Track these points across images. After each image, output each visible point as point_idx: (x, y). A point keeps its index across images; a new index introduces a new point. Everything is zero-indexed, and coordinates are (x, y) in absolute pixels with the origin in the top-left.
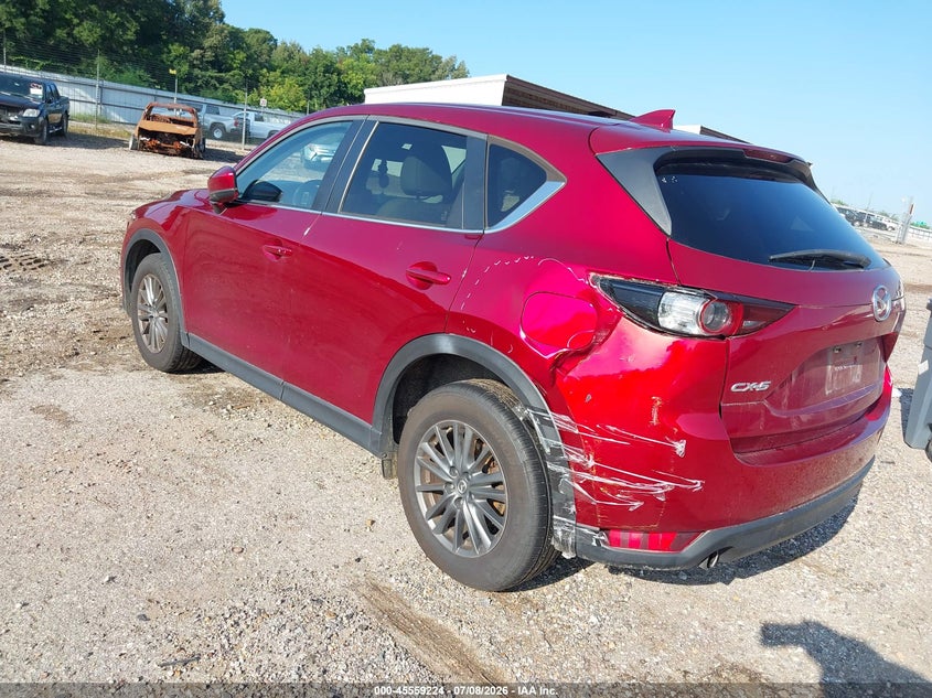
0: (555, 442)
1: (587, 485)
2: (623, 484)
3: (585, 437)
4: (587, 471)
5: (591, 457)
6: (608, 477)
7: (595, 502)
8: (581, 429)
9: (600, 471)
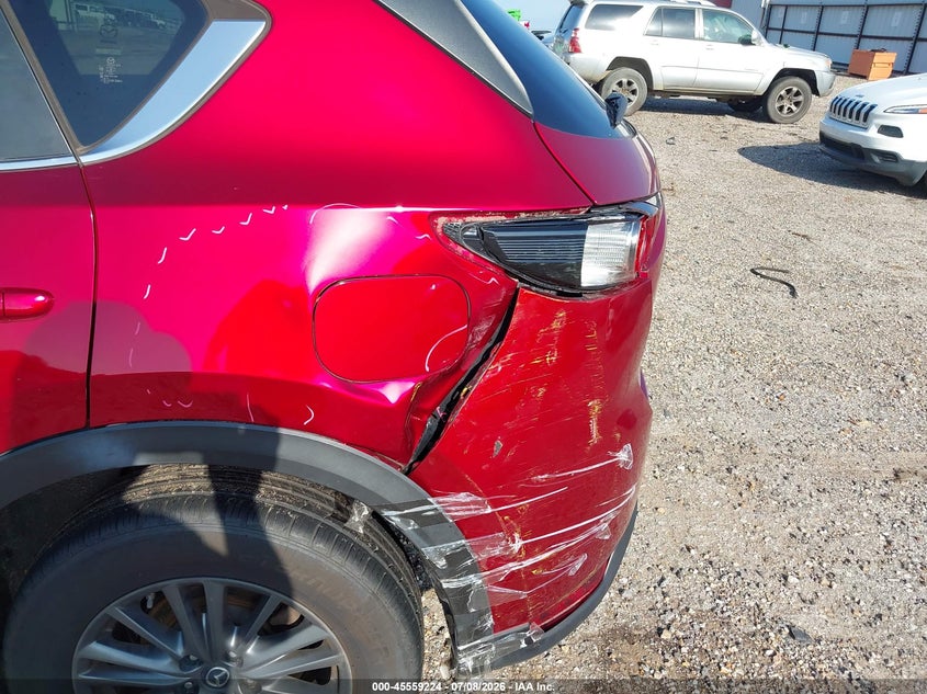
0: (453, 545)
1: (512, 580)
2: (562, 547)
3: (502, 513)
4: (514, 560)
5: (517, 535)
6: (543, 551)
7: (524, 595)
8: (494, 504)
9: (529, 551)
